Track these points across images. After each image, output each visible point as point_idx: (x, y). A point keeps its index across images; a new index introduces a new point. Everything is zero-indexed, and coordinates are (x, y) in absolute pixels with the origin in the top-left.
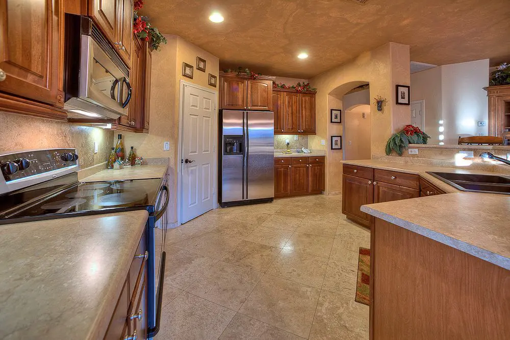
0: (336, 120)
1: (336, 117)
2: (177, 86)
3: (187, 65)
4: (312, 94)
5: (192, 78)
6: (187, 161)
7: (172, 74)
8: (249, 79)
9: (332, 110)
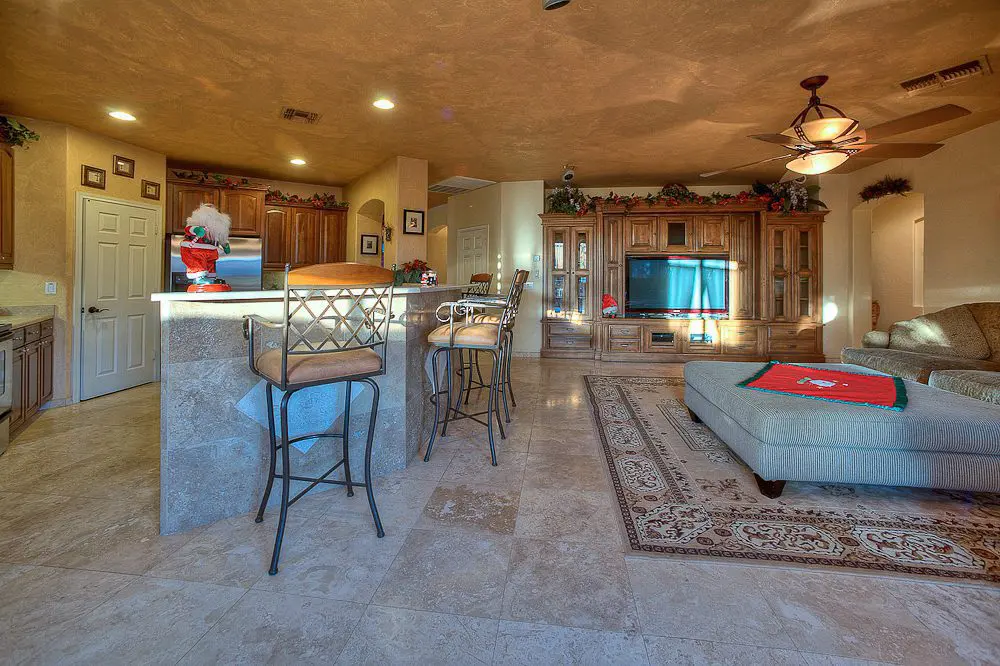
0: (369, 251)
1: (370, 246)
2: (69, 200)
3: (88, 169)
4: (342, 211)
5: (103, 188)
6: (92, 310)
7: (58, 182)
8: (223, 188)
9: (362, 236)
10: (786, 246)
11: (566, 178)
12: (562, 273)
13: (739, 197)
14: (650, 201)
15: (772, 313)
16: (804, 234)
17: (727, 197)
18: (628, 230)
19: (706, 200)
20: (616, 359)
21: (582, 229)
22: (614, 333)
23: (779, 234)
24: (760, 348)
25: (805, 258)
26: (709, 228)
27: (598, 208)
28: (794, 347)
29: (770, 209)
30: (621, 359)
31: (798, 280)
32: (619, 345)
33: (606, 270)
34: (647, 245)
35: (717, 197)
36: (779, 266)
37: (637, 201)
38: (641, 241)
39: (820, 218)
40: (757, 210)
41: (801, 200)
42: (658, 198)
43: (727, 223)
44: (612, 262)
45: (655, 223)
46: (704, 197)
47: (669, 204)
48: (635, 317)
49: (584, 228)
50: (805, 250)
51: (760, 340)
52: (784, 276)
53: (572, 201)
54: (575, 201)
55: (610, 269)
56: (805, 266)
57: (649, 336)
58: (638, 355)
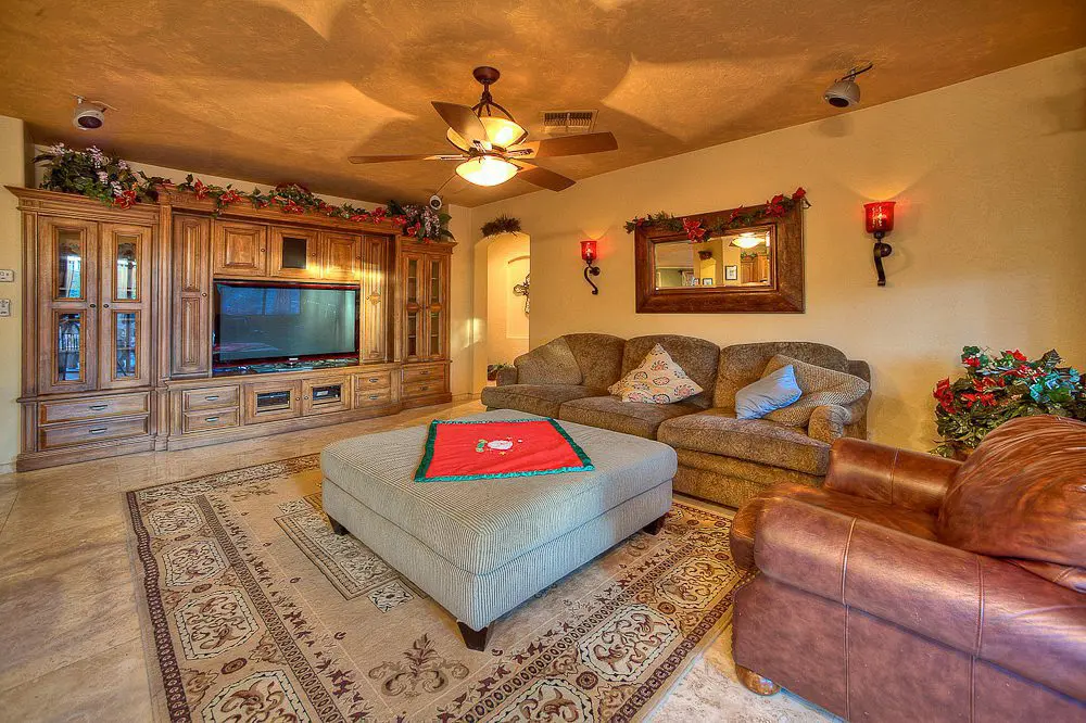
10: (419, 275)
11: (83, 122)
12: (77, 306)
13: (375, 214)
14: (257, 200)
15: (405, 355)
16: (436, 265)
17: (361, 212)
18: (220, 243)
19: (335, 212)
20: (197, 443)
21: (128, 230)
22: (192, 402)
23: (413, 263)
24: (395, 396)
25: (436, 292)
26: (337, 249)
27: (163, 198)
28: (424, 389)
29: (406, 234)
30: (207, 441)
31: (430, 314)
32: (203, 421)
33: (177, 299)
34: (251, 266)
35: (349, 209)
36: (412, 299)
37: (236, 197)
38: (241, 259)
39: (449, 250)
40: (392, 232)
41: (434, 228)
42: (271, 198)
43: (358, 244)
44: (189, 290)
45: (263, 234)
46: (333, 208)
47: (286, 210)
48: (230, 374)
49: (131, 229)
50: (435, 283)
51: (394, 385)
52: (418, 310)
53: (103, 176)
54: (113, 177)
55: (184, 300)
56: (435, 300)
57: (253, 400)
58: (233, 430)
